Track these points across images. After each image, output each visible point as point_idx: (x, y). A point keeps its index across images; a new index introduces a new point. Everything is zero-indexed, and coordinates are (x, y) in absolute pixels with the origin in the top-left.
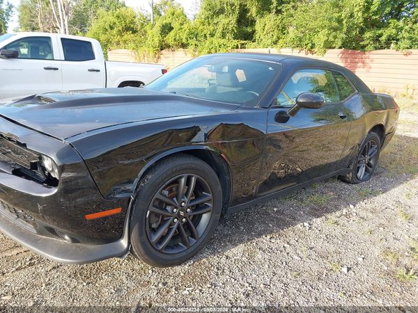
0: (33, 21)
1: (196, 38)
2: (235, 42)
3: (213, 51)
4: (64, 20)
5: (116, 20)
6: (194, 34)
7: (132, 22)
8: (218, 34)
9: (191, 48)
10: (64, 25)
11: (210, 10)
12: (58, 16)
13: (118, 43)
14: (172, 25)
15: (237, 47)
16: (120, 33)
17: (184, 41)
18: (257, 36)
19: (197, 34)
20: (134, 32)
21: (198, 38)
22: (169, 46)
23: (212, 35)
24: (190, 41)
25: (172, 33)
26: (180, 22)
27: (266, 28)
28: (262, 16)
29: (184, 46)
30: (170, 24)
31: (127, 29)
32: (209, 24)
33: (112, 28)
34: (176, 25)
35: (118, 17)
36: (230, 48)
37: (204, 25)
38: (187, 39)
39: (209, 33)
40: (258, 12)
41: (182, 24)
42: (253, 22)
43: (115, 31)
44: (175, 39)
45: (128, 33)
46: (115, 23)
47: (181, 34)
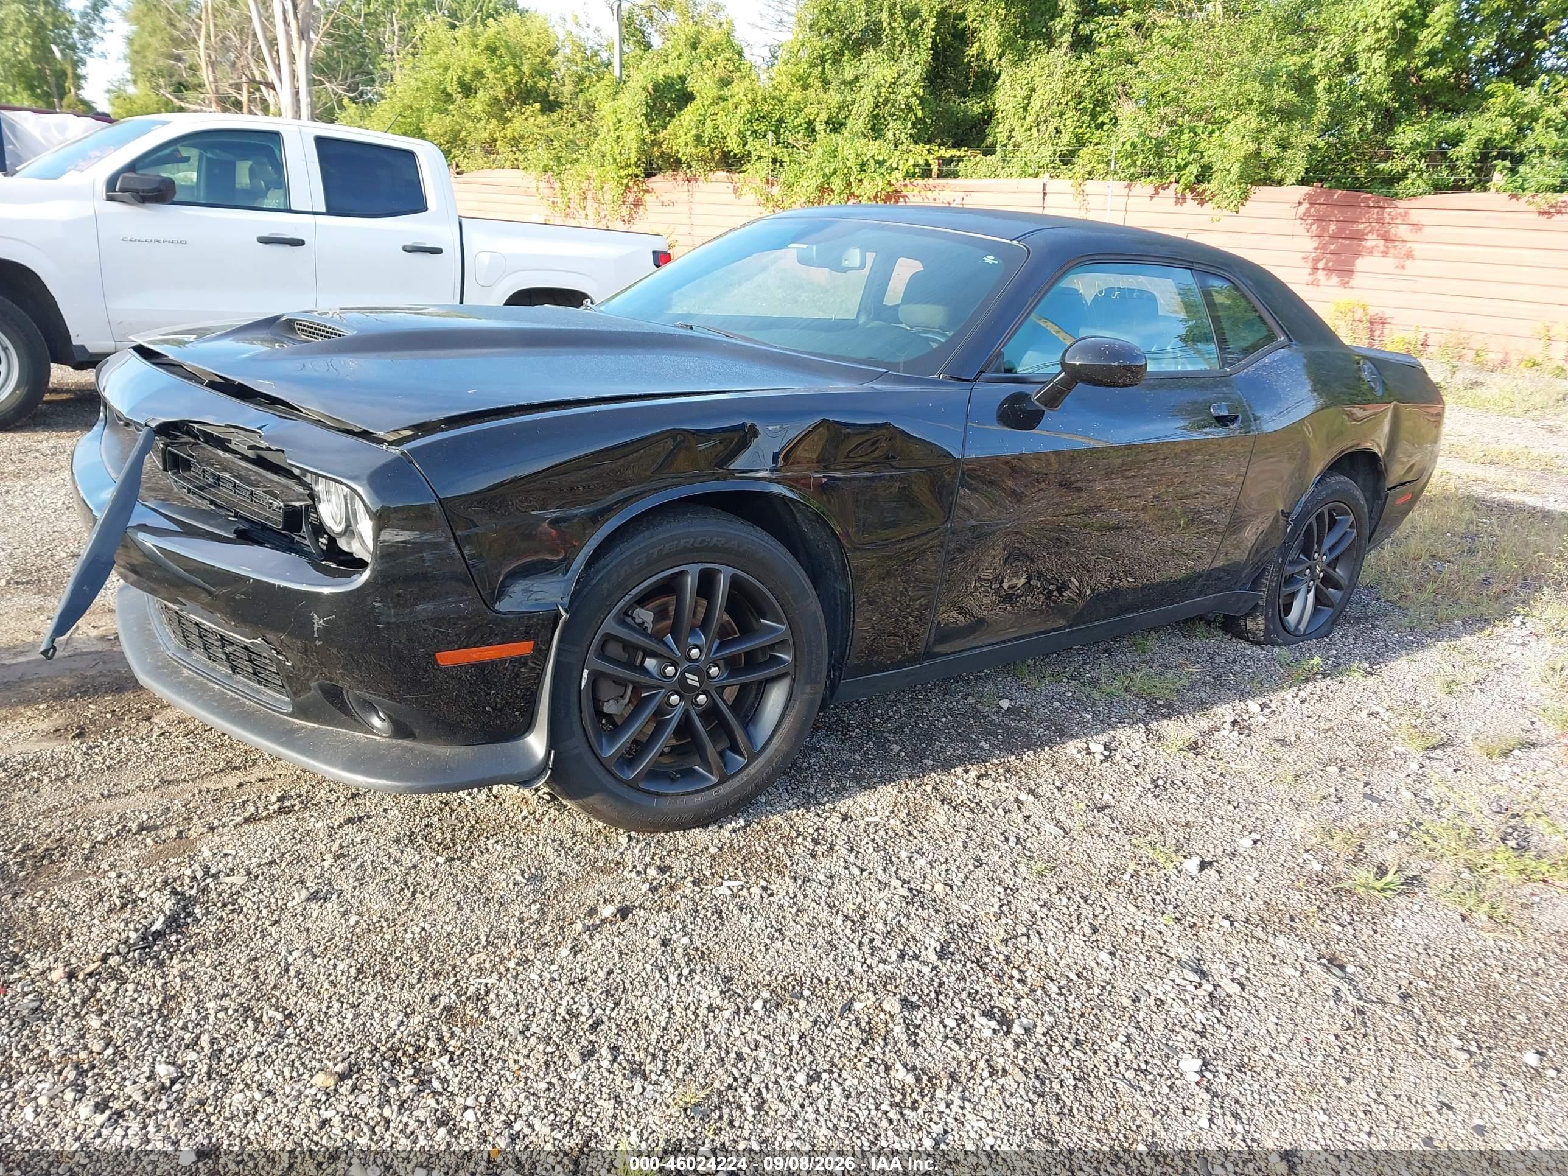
0: (179, 58)
1: (776, 133)
2: (920, 153)
3: (837, 183)
4: (292, 57)
5: (483, 62)
6: (768, 121)
7: (543, 71)
8: (857, 123)
9: (757, 171)
10: (293, 74)
11: (830, 31)
12: (272, 42)
13: (490, 147)
14: (690, 86)
15: (926, 173)
16: (498, 111)
17: (733, 145)
18: (1000, 133)
19: (780, 121)
20: (550, 105)
21: (785, 136)
22: (675, 163)
23: (836, 125)
24: (753, 145)
25: (688, 116)
26: (719, 72)
27: (1035, 104)
28: (1022, 56)
29: (730, 162)
30: (683, 79)
31: (525, 94)
32: (826, 83)
33: (467, 90)
34: (703, 85)
35: (492, 50)
36: (899, 175)
37: (805, 87)
38: (742, 136)
39: (824, 116)
40: (1007, 44)
41: (725, 83)
42: (986, 82)
43: (478, 104)
44: (698, 138)
45: (528, 110)
46: (479, 74)
47: (721, 119)
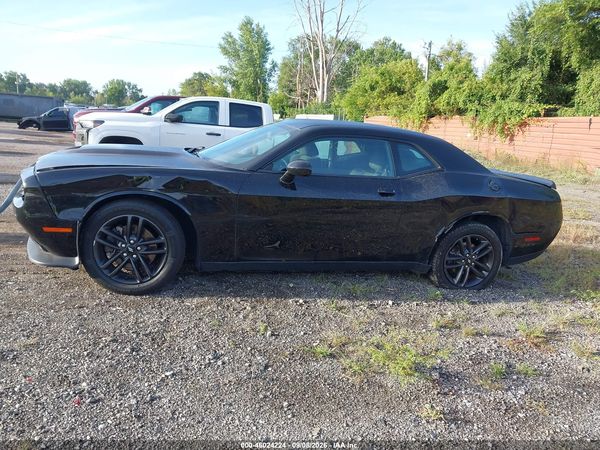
0: (291, 82)
1: (479, 101)
2: (542, 108)
3: (500, 119)
4: (323, 80)
5: (379, 78)
6: (477, 96)
7: (400, 80)
8: (513, 96)
9: (470, 115)
10: (323, 85)
11: (505, 61)
12: (318, 75)
13: (378, 108)
14: (448, 85)
15: (538, 115)
16: (382, 95)
17: (461, 105)
18: (576, 99)
19: (481, 96)
20: (401, 92)
21: (483, 102)
22: (440, 114)
23: (504, 97)
24: (469, 106)
25: (445, 95)
26: (460, 78)
27: (593, 86)
28: (589, 66)
29: (461, 112)
30: (446, 82)
31: (392, 89)
32: (502, 81)
33: (373, 88)
34: (452, 83)
35: (382, 74)
36: (525, 116)
37: (494, 83)
38: (465, 103)
39: (499, 93)
40: (581, 61)
41: (461, 82)
42: (572, 78)
43: (375, 93)
44: (448, 103)
45: (392, 94)
46: (377, 83)
47: (458, 96)
